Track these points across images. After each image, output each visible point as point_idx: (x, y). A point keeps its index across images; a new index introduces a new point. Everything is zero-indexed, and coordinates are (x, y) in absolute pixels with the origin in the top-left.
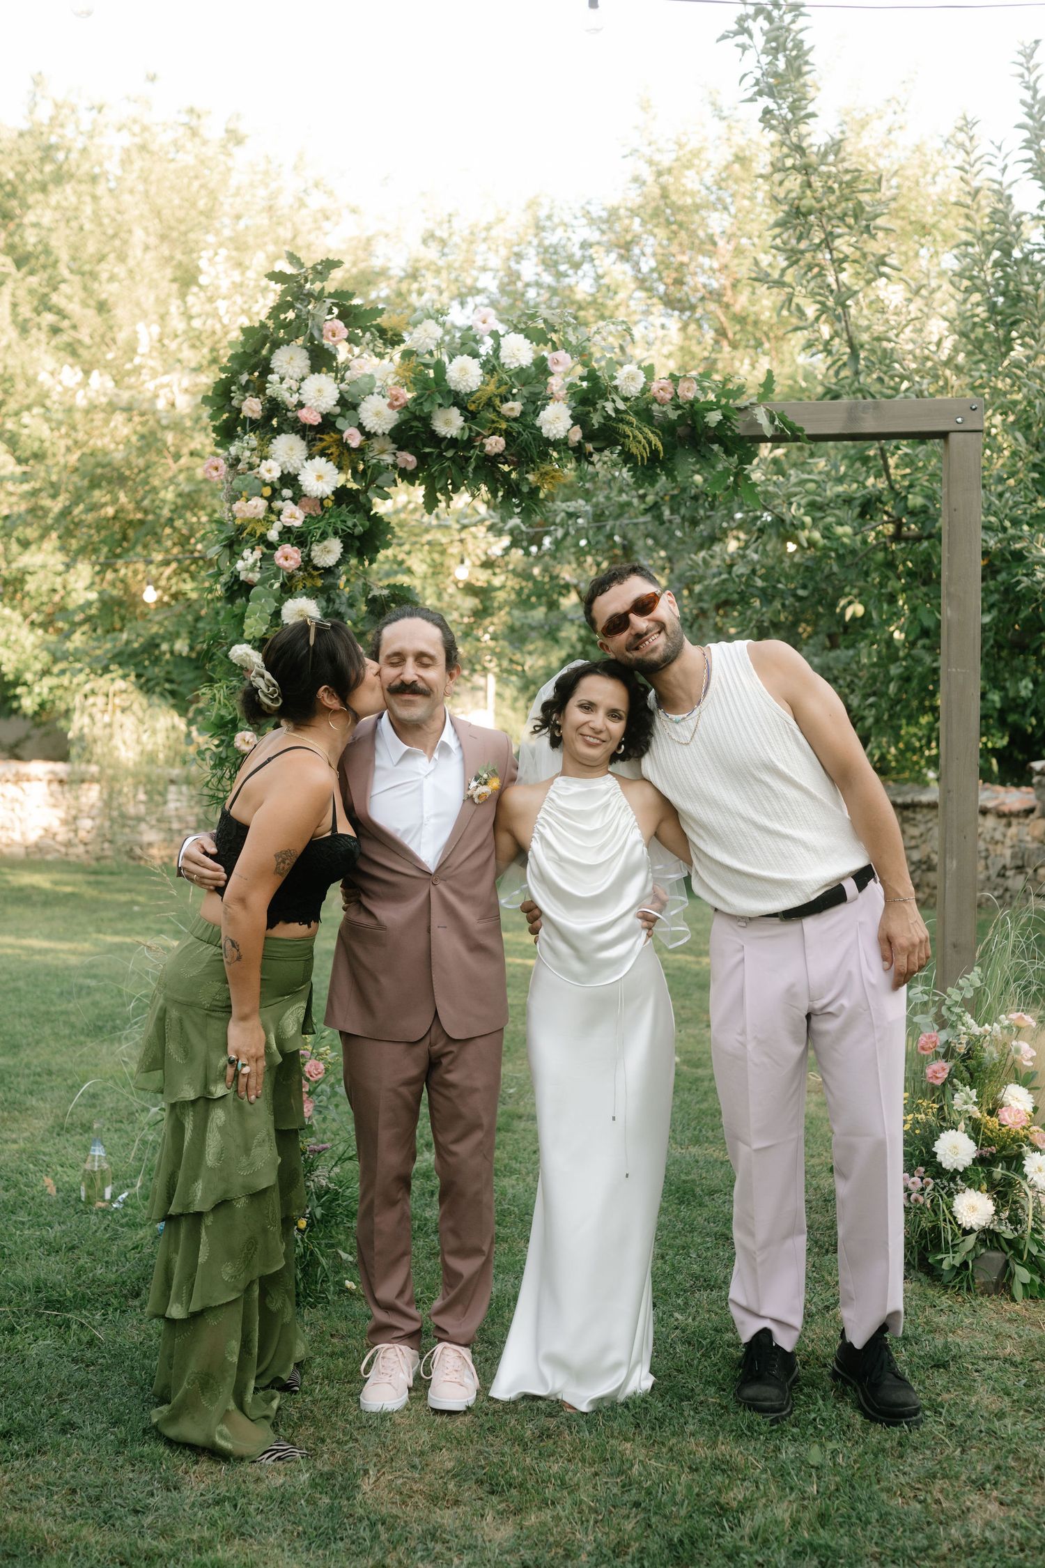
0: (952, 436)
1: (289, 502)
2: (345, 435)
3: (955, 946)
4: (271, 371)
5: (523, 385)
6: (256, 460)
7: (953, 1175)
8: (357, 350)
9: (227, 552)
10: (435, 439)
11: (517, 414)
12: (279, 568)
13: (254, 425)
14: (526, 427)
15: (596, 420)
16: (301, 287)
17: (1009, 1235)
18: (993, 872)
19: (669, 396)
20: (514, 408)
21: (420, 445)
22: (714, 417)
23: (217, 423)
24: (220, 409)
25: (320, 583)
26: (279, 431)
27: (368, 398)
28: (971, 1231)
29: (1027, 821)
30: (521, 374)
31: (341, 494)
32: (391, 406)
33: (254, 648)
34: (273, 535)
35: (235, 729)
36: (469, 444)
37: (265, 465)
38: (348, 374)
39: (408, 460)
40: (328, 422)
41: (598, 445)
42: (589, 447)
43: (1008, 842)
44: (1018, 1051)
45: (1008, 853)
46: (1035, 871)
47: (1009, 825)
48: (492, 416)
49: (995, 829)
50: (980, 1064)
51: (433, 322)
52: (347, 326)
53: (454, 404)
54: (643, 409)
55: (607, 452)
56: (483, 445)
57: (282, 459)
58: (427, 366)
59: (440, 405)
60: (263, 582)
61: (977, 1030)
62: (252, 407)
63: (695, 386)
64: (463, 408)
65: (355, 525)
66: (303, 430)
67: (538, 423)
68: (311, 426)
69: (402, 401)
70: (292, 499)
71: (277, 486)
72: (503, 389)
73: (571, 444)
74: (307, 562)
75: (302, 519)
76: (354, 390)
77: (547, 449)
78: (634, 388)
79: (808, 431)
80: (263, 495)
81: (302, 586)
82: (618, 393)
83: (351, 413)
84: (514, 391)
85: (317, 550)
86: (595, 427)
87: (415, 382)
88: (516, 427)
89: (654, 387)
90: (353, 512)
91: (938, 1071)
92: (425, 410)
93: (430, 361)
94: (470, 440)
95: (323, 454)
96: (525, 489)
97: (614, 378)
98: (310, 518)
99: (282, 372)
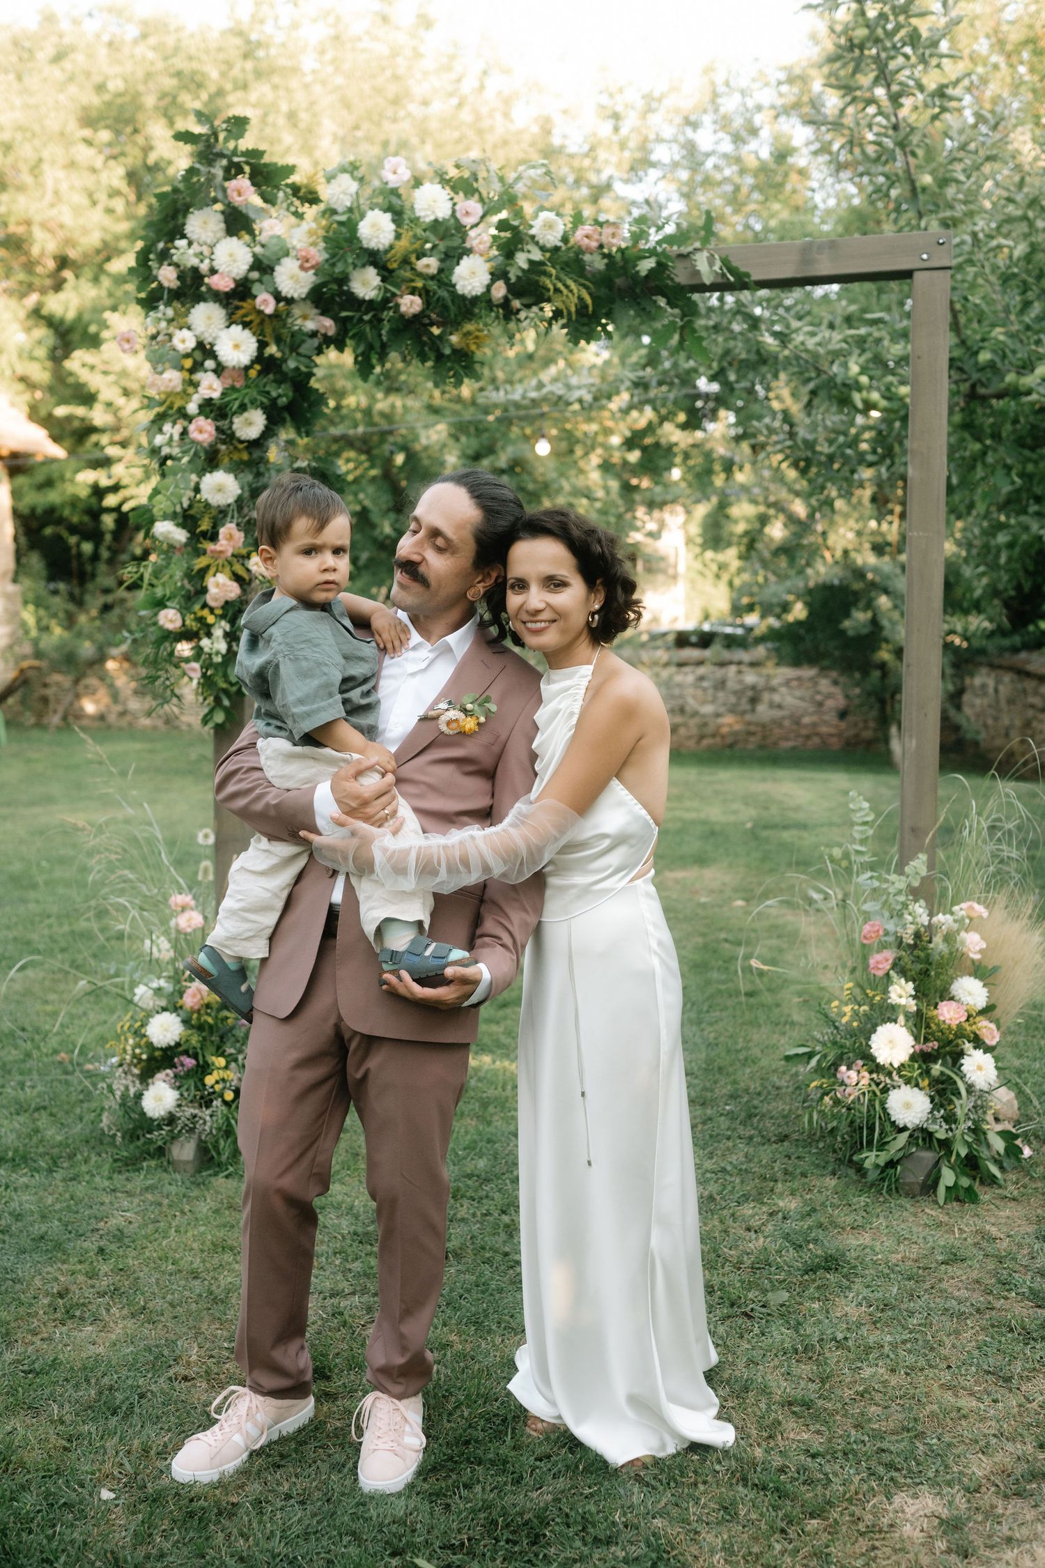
0: (917, 275)
1: (209, 374)
2: (258, 300)
3: (913, 830)
4: (183, 236)
5: (442, 239)
6: (173, 331)
7: (889, 1070)
8: (271, 208)
9: (153, 427)
10: (355, 302)
11: (433, 270)
12: (193, 442)
13: (173, 294)
14: (442, 284)
15: (514, 274)
16: (212, 146)
17: (941, 1135)
19: (594, 244)
20: (429, 264)
21: (337, 308)
22: (646, 265)
23: (143, 295)
24: (143, 282)
25: (244, 456)
26: (199, 298)
27: (282, 261)
28: (905, 1129)
30: (436, 227)
31: (264, 362)
32: (302, 268)
33: (178, 525)
34: (192, 408)
35: (161, 608)
36: (385, 304)
37: (182, 335)
38: (261, 237)
39: (328, 325)
40: (242, 290)
41: (526, 301)
42: (516, 304)
44: (963, 943)
48: (408, 274)
50: (928, 956)
51: (347, 176)
52: (257, 186)
53: (371, 263)
54: (572, 261)
55: (535, 309)
56: (397, 306)
57: (199, 329)
58: (340, 223)
59: (355, 266)
61: (925, 920)
62: (167, 276)
63: (624, 233)
64: (381, 267)
65: (279, 396)
66: (220, 298)
67: (453, 280)
68: (227, 294)
69: (313, 262)
70: (215, 371)
71: (196, 357)
72: (418, 244)
73: (495, 301)
74: (227, 436)
75: (222, 390)
76: (268, 253)
77: (468, 308)
78: (552, 238)
79: (756, 276)
80: (182, 369)
81: (226, 460)
82: (537, 243)
83: (266, 278)
84: (428, 246)
85: (238, 422)
86: (513, 279)
87: (326, 239)
88: (432, 285)
89: (579, 234)
90: (279, 382)
91: (882, 961)
92: (339, 268)
93: (343, 218)
94: (386, 301)
95: (242, 322)
96: (448, 351)
97: (532, 227)
98: (231, 389)
99: (193, 237)
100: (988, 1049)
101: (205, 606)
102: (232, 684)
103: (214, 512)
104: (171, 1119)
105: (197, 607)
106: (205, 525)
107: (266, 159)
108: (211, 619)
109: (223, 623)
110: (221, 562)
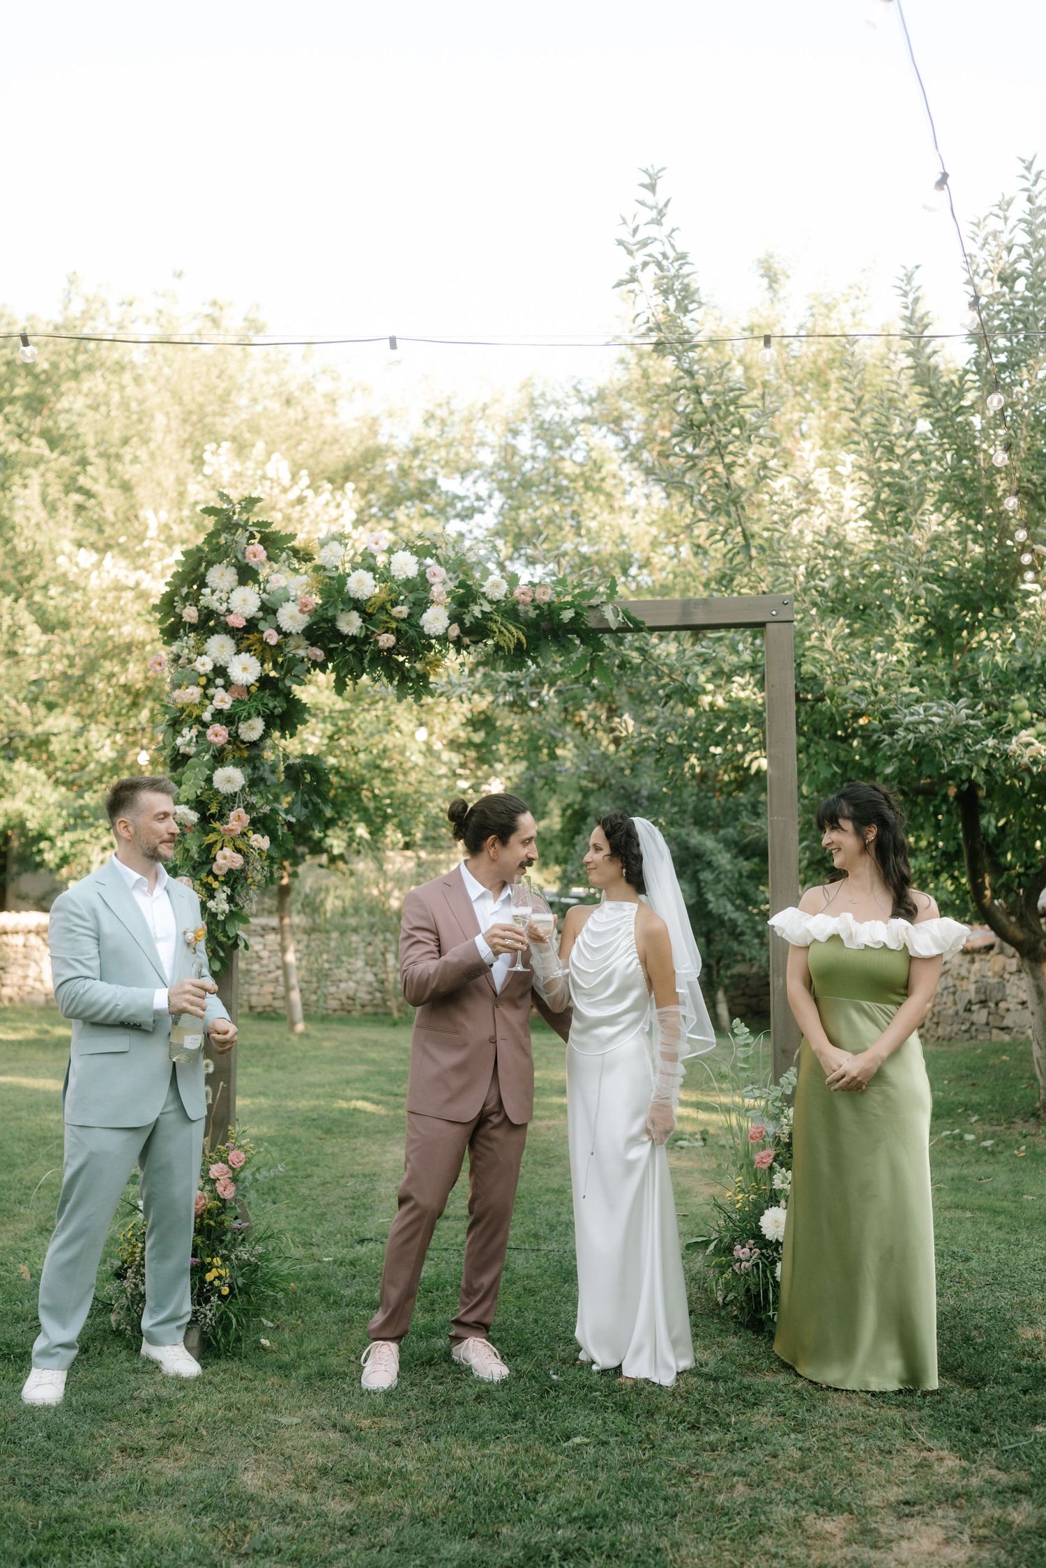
0: (768, 626)
1: (221, 689)
2: (265, 635)
3: (783, 1051)
4: (206, 585)
5: (409, 593)
6: (193, 656)
8: (275, 566)
9: (171, 730)
10: (340, 636)
11: (405, 615)
12: (211, 744)
13: (193, 628)
14: (412, 626)
15: (468, 620)
16: (230, 518)
18: (960, 1007)
19: (529, 599)
20: (402, 611)
21: (326, 641)
22: (567, 615)
23: (164, 626)
24: (166, 615)
25: (246, 754)
26: (213, 631)
27: (285, 605)
29: (988, 957)
30: (408, 583)
31: (264, 681)
32: (301, 611)
33: (191, 808)
34: (207, 716)
36: (366, 639)
37: (201, 660)
38: (268, 586)
39: (318, 654)
40: (252, 625)
41: (474, 639)
42: (466, 640)
43: (973, 978)
45: (972, 987)
46: (997, 1004)
47: (973, 961)
48: (384, 618)
49: (961, 966)
51: (336, 543)
52: (265, 549)
53: (354, 609)
54: (510, 611)
55: (481, 645)
56: (377, 642)
57: (214, 655)
58: (331, 578)
59: (343, 610)
60: (198, 754)
62: (190, 614)
63: (550, 591)
64: (361, 611)
65: (275, 707)
66: (231, 631)
67: (421, 623)
68: (238, 629)
69: (311, 607)
70: (223, 687)
71: (211, 676)
72: (393, 596)
73: (451, 638)
74: (235, 738)
75: (231, 702)
76: (272, 599)
77: (430, 643)
78: (498, 594)
79: (648, 624)
80: (198, 685)
81: (230, 757)
82: (486, 598)
83: (270, 617)
84: (402, 598)
85: (243, 728)
86: (468, 625)
87: (322, 591)
88: (404, 626)
89: (517, 592)
90: (274, 696)
91: (764, 1157)
92: (330, 613)
93: (335, 574)
94: (367, 637)
95: (248, 650)
96: (413, 676)
97: (482, 586)
98: (238, 702)
99: (214, 586)
101: (211, 873)
102: (229, 938)
103: (220, 798)
105: (203, 875)
106: (214, 809)
107: (274, 528)
108: (216, 885)
109: (225, 888)
110: (227, 838)
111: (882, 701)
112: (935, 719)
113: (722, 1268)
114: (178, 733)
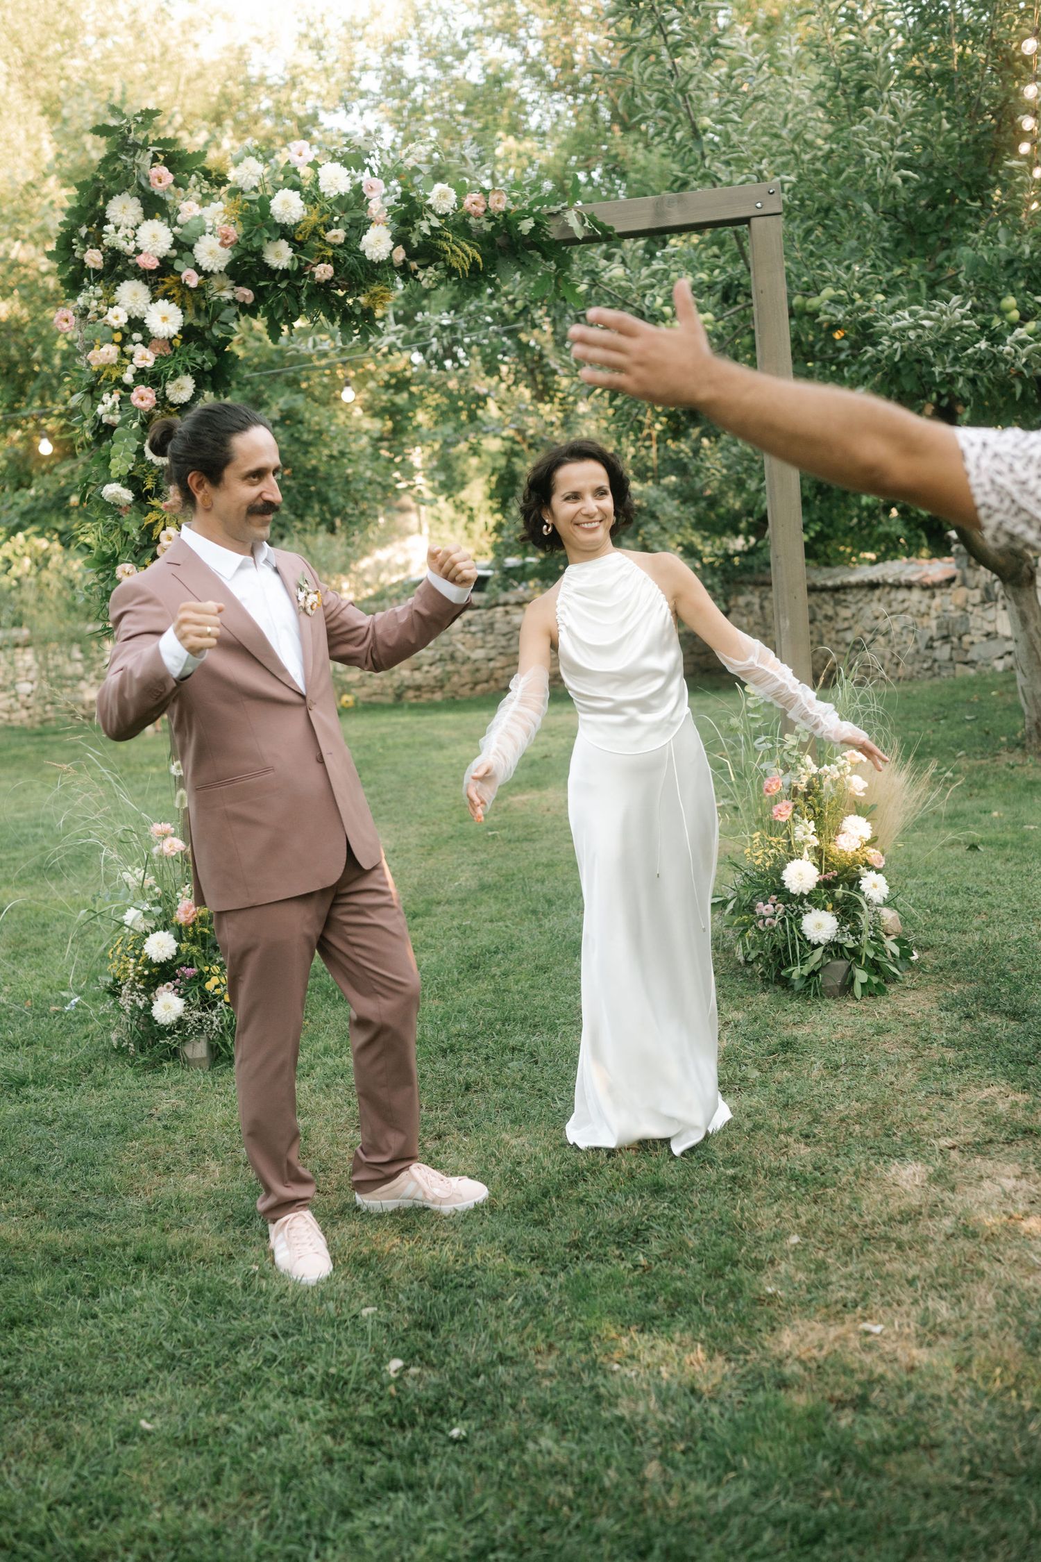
0: (753, 221)
1: (140, 345)
2: (183, 277)
4: (107, 222)
5: (344, 212)
6: (103, 308)
7: (801, 899)
8: (185, 192)
9: (89, 398)
10: (270, 272)
11: (341, 240)
12: (136, 409)
13: (99, 275)
14: (351, 252)
15: (415, 240)
16: (125, 138)
17: (850, 945)
19: (481, 210)
20: (337, 235)
21: (254, 279)
22: (527, 225)
23: (64, 277)
24: (65, 263)
26: (121, 278)
27: (202, 238)
28: (819, 945)
29: (950, 591)
30: (340, 201)
31: (188, 332)
32: (222, 244)
33: (124, 486)
34: (128, 378)
35: (116, 563)
36: (300, 274)
37: (113, 312)
38: (179, 218)
39: (246, 294)
40: (166, 266)
41: (422, 262)
42: (414, 265)
43: (933, 613)
44: (849, 783)
48: (318, 244)
49: (920, 602)
50: (820, 800)
51: (252, 159)
52: (172, 172)
53: (282, 237)
54: (460, 225)
55: (431, 269)
56: (312, 274)
57: (127, 305)
58: (251, 202)
59: (269, 239)
60: (124, 423)
61: (814, 769)
62: (94, 258)
63: (505, 198)
64: (291, 240)
65: (204, 362)
66: (144, 275)
67: (361, 248)
68: (151, 272)
69: (232, 238)
70: (142, 342)
71: (127, 331)
72: (325, 218)
73: (396, 265)
74: (163, 401)
75: (153, 360)
76: (186, 232)
77: (374, 272)
78: (447, 206)
79: (620, 229)
80: (113, 342)
82: (433, 212)
83: (186, 255)
84: (336, 219)
85: (170, 388)
86: (415, 245)
87: (242, 219)
88: (341, 253)
89: (467, 202)
90: (201, 349)
91: (784, 809)
92: (255, 244)
93: (254, 196)
94: (301, 270)
95: (166, 296)
96: (358, 311)
97: (427, 197)
98: (160, 359)
99: (117, 221)
100: (878, 871)
103: (156, 472)
104: (181, 1023)
106: (150, 485)
107: (178, 146)
110: (168, 516)
111: (861, 309)
112: (926, 323)
113: (745, 927)
114: (97, 400)
